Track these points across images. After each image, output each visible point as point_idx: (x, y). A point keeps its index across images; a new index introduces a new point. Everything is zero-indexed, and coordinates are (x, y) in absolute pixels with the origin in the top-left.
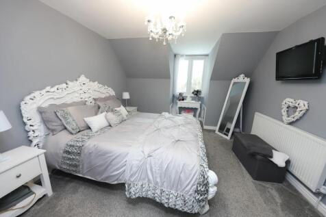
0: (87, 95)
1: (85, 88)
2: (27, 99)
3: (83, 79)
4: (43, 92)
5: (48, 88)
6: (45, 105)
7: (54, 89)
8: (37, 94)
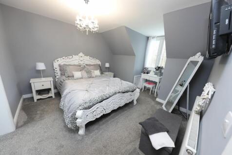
0: (82, 62)
1: (82, 59)
2: (56, 61)
3: (81, 54)
4: (62, 59)
5: (64, 57)
6: (62, 64)
7: (66, 58)
8: (59, 59)
